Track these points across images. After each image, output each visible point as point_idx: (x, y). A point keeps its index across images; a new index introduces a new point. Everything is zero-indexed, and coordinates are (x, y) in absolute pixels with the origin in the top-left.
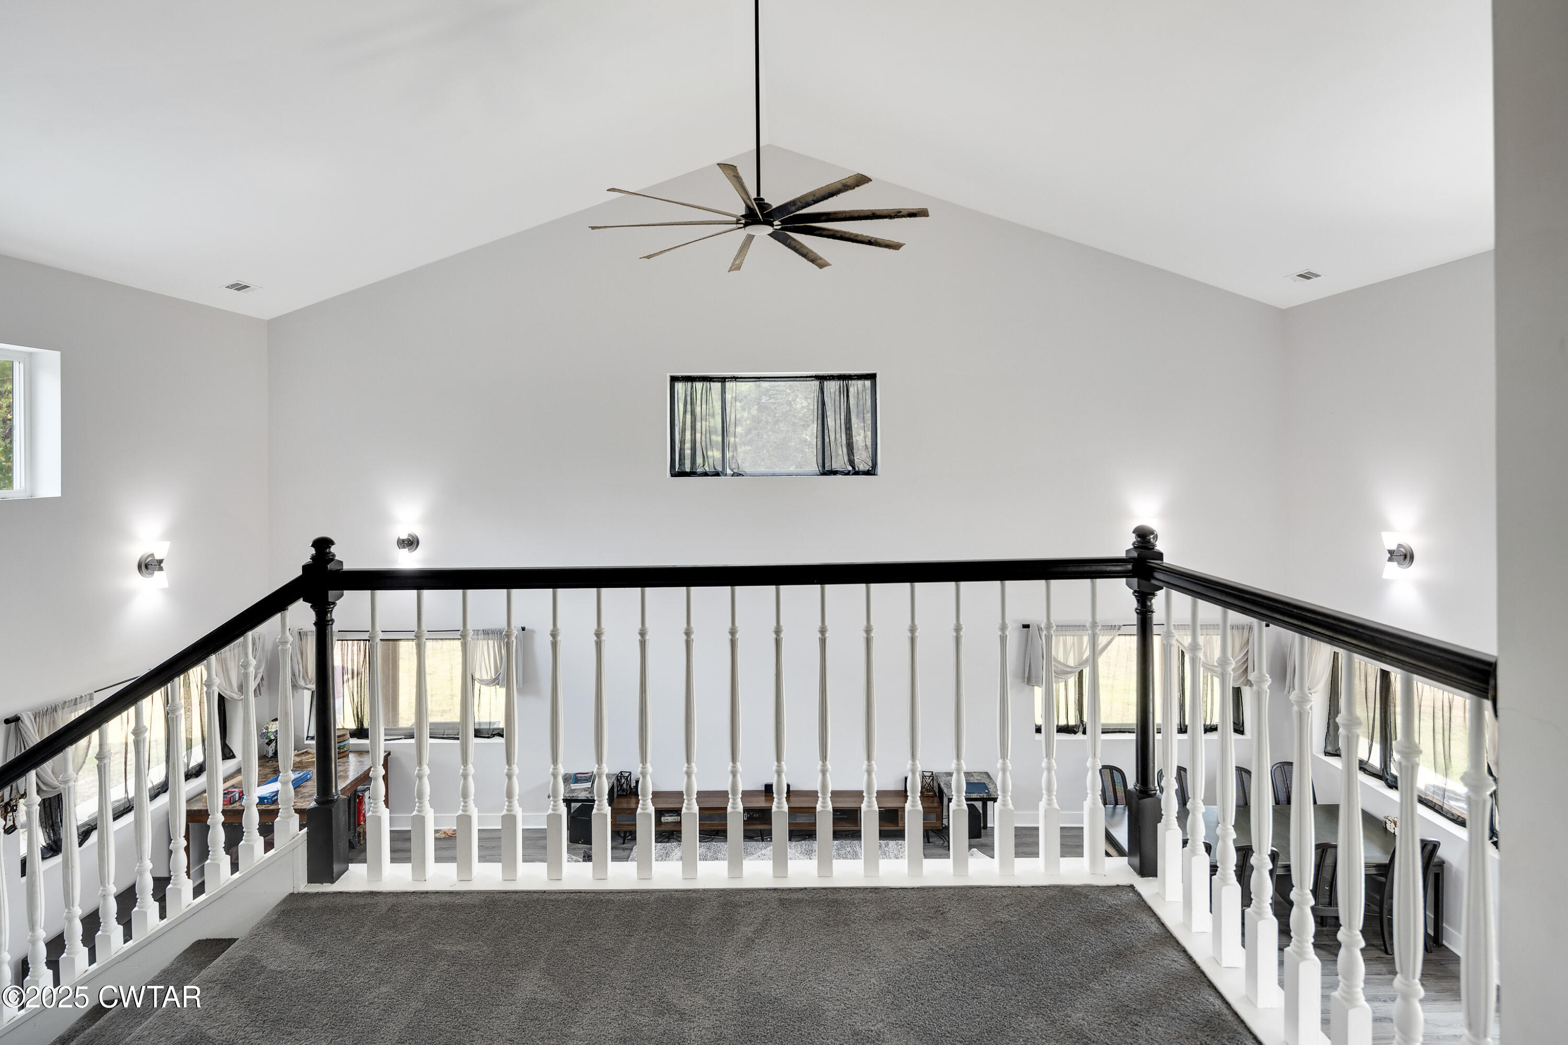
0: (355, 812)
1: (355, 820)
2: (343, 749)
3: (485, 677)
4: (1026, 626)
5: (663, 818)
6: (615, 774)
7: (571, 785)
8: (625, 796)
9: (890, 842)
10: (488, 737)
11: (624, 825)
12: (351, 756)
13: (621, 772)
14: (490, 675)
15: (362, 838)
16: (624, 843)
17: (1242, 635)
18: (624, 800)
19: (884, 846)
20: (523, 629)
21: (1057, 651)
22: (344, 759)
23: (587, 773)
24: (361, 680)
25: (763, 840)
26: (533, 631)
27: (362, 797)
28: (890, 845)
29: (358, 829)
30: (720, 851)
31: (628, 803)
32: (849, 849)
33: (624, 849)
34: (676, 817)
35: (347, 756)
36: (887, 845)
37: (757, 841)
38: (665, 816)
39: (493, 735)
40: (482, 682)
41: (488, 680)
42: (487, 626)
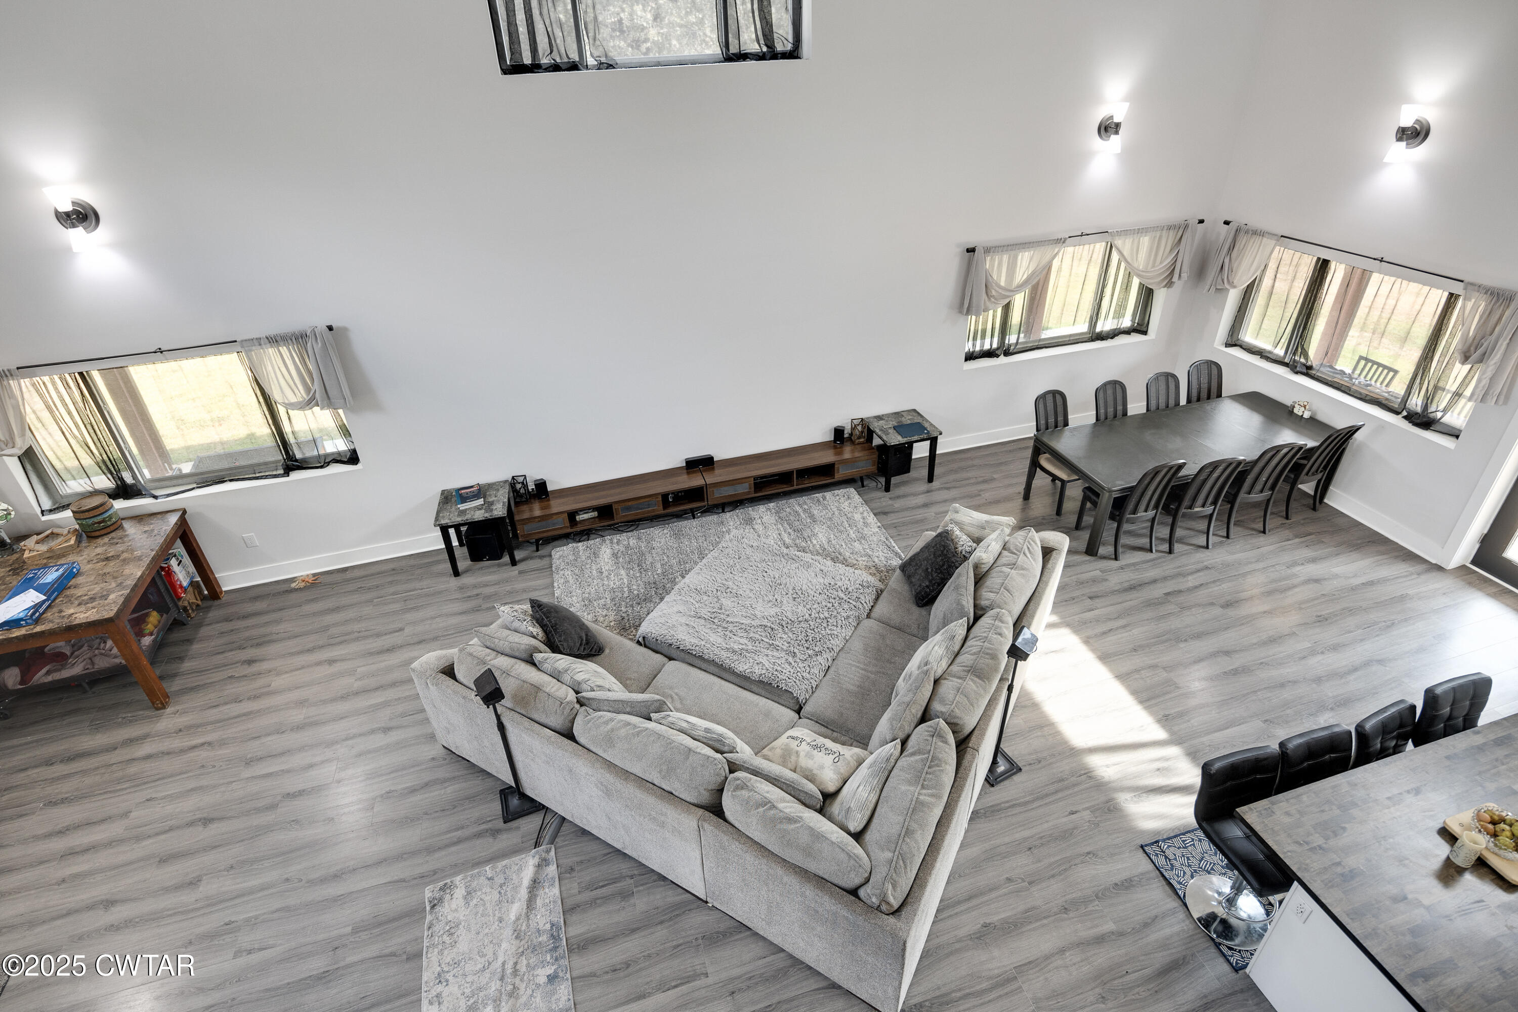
0: (167, 589)
1: (171, 596)
2: (109, 520)
3: (293, 399)
4: (971, 250)
5: (577, 517)
6: (506, 481)
7: (459, 506)
8: (527, 502)
9: (825, 494)
10: (322, 467)
11: (534, 533)
12: (126, 525)
13: (513, 477)
14: (301, 395)
15: (190, 611)
16: (537, 550)
17: (1177, 234)
18: (525, 508)
19: (821, 499)
20: (330, 328)
21: (999, 275)
22: (119, 533)
23: (472, 487)
24: (92, 427)
25: (694, 518)
26: (345, 329)
27: (168, 567)
28: (828, 497)
29: (180, 603)
30: (653, 539)
31: (531, 510)
32: (788, 510)
33: (541, 557)
34: (592, 513)
35: (121, 527)
36: (824, 498)
37: (687, 519)
38: (579, 515)
39: (328, 464)
40: (289, 406)
41: (300, 403)
42: (272, 331)
